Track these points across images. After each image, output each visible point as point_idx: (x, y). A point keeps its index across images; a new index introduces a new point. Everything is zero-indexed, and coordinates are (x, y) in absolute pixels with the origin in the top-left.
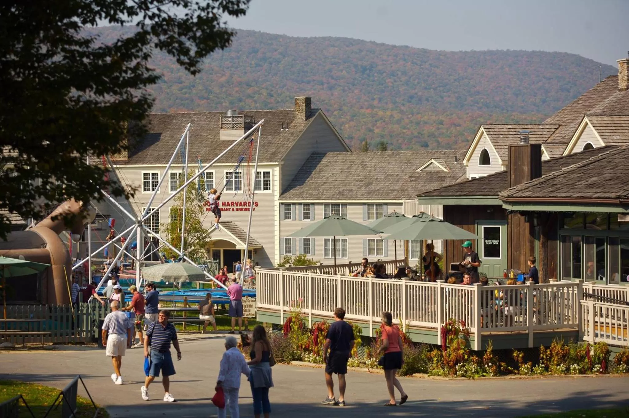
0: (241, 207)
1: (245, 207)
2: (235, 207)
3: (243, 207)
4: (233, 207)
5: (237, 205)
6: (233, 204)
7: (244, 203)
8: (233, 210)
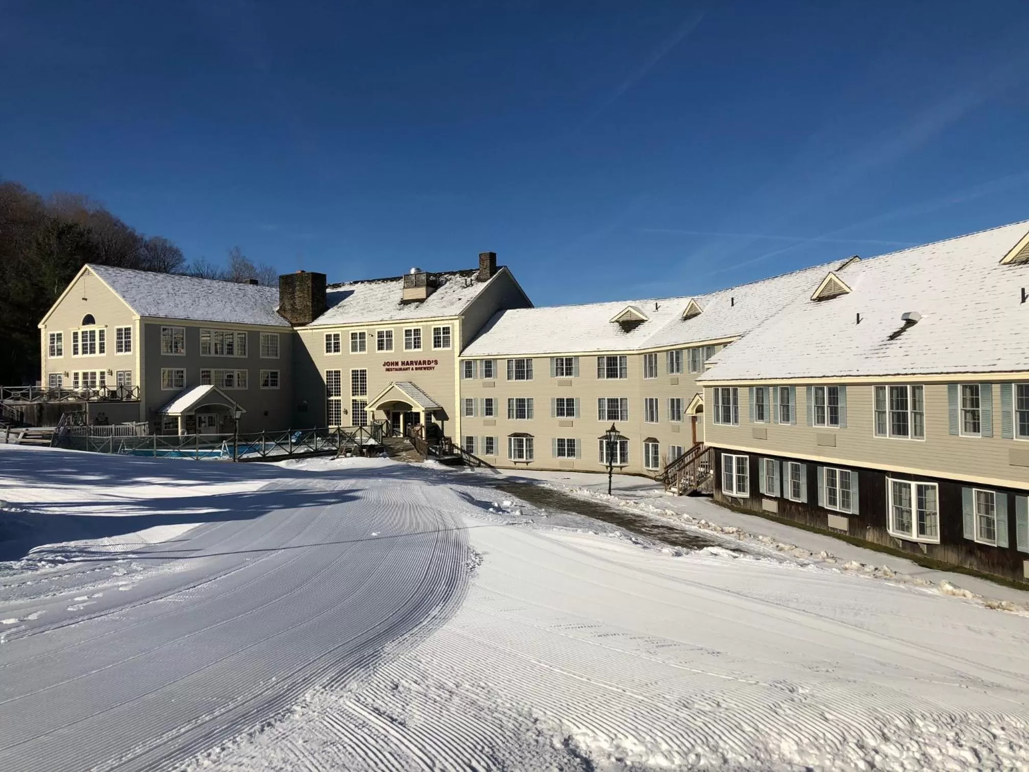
0: (420, 366)
1: (425, 366)
2: (414, 366)
3: (422, 366)
4: (412, 366)
5: (416, 364)
6: (412, 363)
7: (423, 361)
8: (412, 369)
